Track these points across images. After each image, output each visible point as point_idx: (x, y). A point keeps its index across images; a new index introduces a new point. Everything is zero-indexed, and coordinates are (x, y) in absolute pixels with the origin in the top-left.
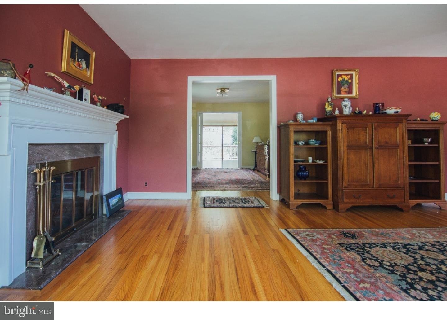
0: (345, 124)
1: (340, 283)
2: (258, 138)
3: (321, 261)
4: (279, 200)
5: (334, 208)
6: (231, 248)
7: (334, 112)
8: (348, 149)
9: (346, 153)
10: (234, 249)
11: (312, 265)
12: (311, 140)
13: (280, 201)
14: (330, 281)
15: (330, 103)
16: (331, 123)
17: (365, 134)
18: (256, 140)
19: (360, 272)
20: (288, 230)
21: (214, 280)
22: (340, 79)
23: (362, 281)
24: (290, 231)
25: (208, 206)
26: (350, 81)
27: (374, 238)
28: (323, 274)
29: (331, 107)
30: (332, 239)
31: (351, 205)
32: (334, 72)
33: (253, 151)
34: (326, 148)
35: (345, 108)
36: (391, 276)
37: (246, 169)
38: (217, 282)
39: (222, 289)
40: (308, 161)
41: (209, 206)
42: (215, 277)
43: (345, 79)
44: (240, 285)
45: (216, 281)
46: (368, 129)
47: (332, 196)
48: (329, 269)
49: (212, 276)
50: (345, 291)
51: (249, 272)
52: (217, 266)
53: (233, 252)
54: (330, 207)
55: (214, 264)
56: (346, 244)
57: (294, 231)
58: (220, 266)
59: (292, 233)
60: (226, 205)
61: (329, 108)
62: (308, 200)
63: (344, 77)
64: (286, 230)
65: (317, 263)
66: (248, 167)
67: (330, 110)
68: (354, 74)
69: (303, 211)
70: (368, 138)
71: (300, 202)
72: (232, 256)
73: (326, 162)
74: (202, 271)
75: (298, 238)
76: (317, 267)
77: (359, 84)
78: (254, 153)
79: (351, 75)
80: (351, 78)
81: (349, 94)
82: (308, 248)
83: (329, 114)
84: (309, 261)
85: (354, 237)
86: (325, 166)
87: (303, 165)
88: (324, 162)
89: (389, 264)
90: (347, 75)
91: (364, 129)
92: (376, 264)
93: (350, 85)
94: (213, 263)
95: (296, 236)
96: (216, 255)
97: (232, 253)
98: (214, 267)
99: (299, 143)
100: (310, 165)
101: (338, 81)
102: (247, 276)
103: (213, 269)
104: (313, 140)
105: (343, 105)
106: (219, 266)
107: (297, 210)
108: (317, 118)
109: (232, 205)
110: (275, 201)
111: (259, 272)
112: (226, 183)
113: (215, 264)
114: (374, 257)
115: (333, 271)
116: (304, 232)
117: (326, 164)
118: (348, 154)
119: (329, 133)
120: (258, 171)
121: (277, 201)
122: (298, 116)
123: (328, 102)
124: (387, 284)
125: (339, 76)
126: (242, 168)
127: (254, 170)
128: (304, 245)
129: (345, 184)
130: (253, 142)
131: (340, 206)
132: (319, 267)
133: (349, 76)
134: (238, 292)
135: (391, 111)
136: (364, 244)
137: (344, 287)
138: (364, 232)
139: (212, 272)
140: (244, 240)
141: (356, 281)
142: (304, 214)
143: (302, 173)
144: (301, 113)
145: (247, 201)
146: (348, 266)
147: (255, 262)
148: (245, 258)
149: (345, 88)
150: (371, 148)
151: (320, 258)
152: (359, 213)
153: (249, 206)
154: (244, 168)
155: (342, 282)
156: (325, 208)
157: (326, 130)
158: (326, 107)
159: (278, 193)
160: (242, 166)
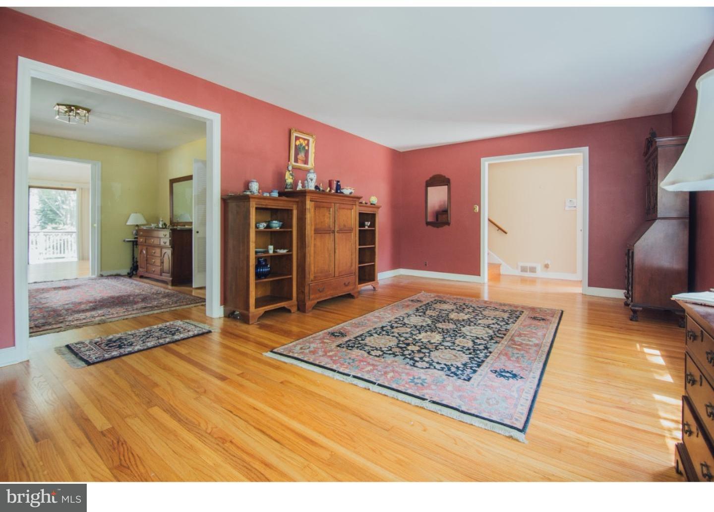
0: (313, 202)
1: (374, 383)
2: (139, 216)
3: (341, 370)
4: (223, 316)
5: (299, 309)
6: (221, 408)
7: (296, 185)
8: (315, 233)
9: (313, 238)
10: (229, 407)
11: (335, 379)
12: (274, 222)
13: (225, 316)
14: (364, 387)
15: (291, 172)
16: (297, 200)
17: (329, 215)
18: (134, 219)
19: (377, 366)
20: (275, 350)
21: (245, 464)
22: (298, 143)
23: (386, 373)
24: (279, 352)
25: (96, 361)
26: (307, 148)
27: (357, 330)
28: (353, 383)
29: (292, 179)
30: (328, 344)
31: (316, 301)
32: (292, 131)
33: (130, 241)
34: (291, 232)
35: (310, 181)
36: (396, 359)
37: (111, 276)
38: (254, 464)
39: (270, 468)
40: (267, 252)
41: (99, 360)
42: (244, 461)
43: (302, 144)
44: (287, 446)
45: (251, 464)
46: (331, 210)
47: (296, 295)
48: (354, 375)
49: (236, 462)
50: (383, 388)
51: (282, 425)
52: (228, 445)
53: (231, 412)
54: (294, 309)
55: (220, 444)
56: (344, 344)
57: (284, 349)
58: (233, 441)
59: (284, 353)
60: (136, 348)
61: (289, 180)
62: (271, 306)
63: (302, 141)
64: (272, 351)
65: (338, 374)
66: (114, 272)
67: (291, 183)
68: (311, 140)
69: (267, 322)
70: (331, 220)
71: (262, 310)
72: (237, 418)
73: (291, 250)
74: (213, 465)
75: (296, 355)
76: (342, 379)
77: (315, 153)
78: (131, 244)
79: (308, 141)
80: (308, 145)
81: (305, 164)
82: (317, 362)
83: (290, 187)
84: (328, 377)
85: (343, 335)
86: (289, 257)
87: (263, 257)
88: (287, 252)
89: (386, 349)
90: (305, 139)
91: (329, 208)
92: (380, 353)
93: (307, 153)
94: (218, 444)
95: (291, 354)
96: (209, 431)
97: (231, 415)
98: (226, 448)
99: (260, 226)
100: (271, 256)
101: (296, 145)
102: (283, 430)
103: (227, 451)
104: (276, 222)
105: (308, 178)
106: (231, 442)
107: (258, 323)
108: (277, 191)
109: (152, 343)
110: (217, 318)
111: (293, 418)
112: (94, 309)
113: (223, 443)
114: (373, 347)
115: (359, 375)
116: (295, 346)
117: (290, 253)
118: (315, 239)
119: (295, 212)
120: (141, 277)
121: (220, 318)
122: (252, 186)
123: (289, 171)
124: (401, 366)
125: (297, 138)
126: (102, 276)
127: (130, 275)
128: (309, 361)
129: (312, 277)
130: (128, 223)
131: (307, 304)
132: (344, 378)
133: (306, 142)
134: (293, 455)
135: (347, 191)
136: (356, 338)
137: (379, 385)
138: (345, 327)
139: (231, 457)
140: (230, 389)
141: (382, 375)
142: (271, 325)
143: (263, 269)
144: (256, 181)
145: (174, 330)
146: (364, 364)
147: (275, 408)
148: (257, 410)
149: (301, 156)
150: (334, 232)
151: (337, 368)
152: (325, 309)
153: (186, 337)
154: (106, 275)
155: (374, 381)
156: (289, 311)
157: (291, 208)
158: (286, 178)
159: (221, 305)
160: (101, 271)
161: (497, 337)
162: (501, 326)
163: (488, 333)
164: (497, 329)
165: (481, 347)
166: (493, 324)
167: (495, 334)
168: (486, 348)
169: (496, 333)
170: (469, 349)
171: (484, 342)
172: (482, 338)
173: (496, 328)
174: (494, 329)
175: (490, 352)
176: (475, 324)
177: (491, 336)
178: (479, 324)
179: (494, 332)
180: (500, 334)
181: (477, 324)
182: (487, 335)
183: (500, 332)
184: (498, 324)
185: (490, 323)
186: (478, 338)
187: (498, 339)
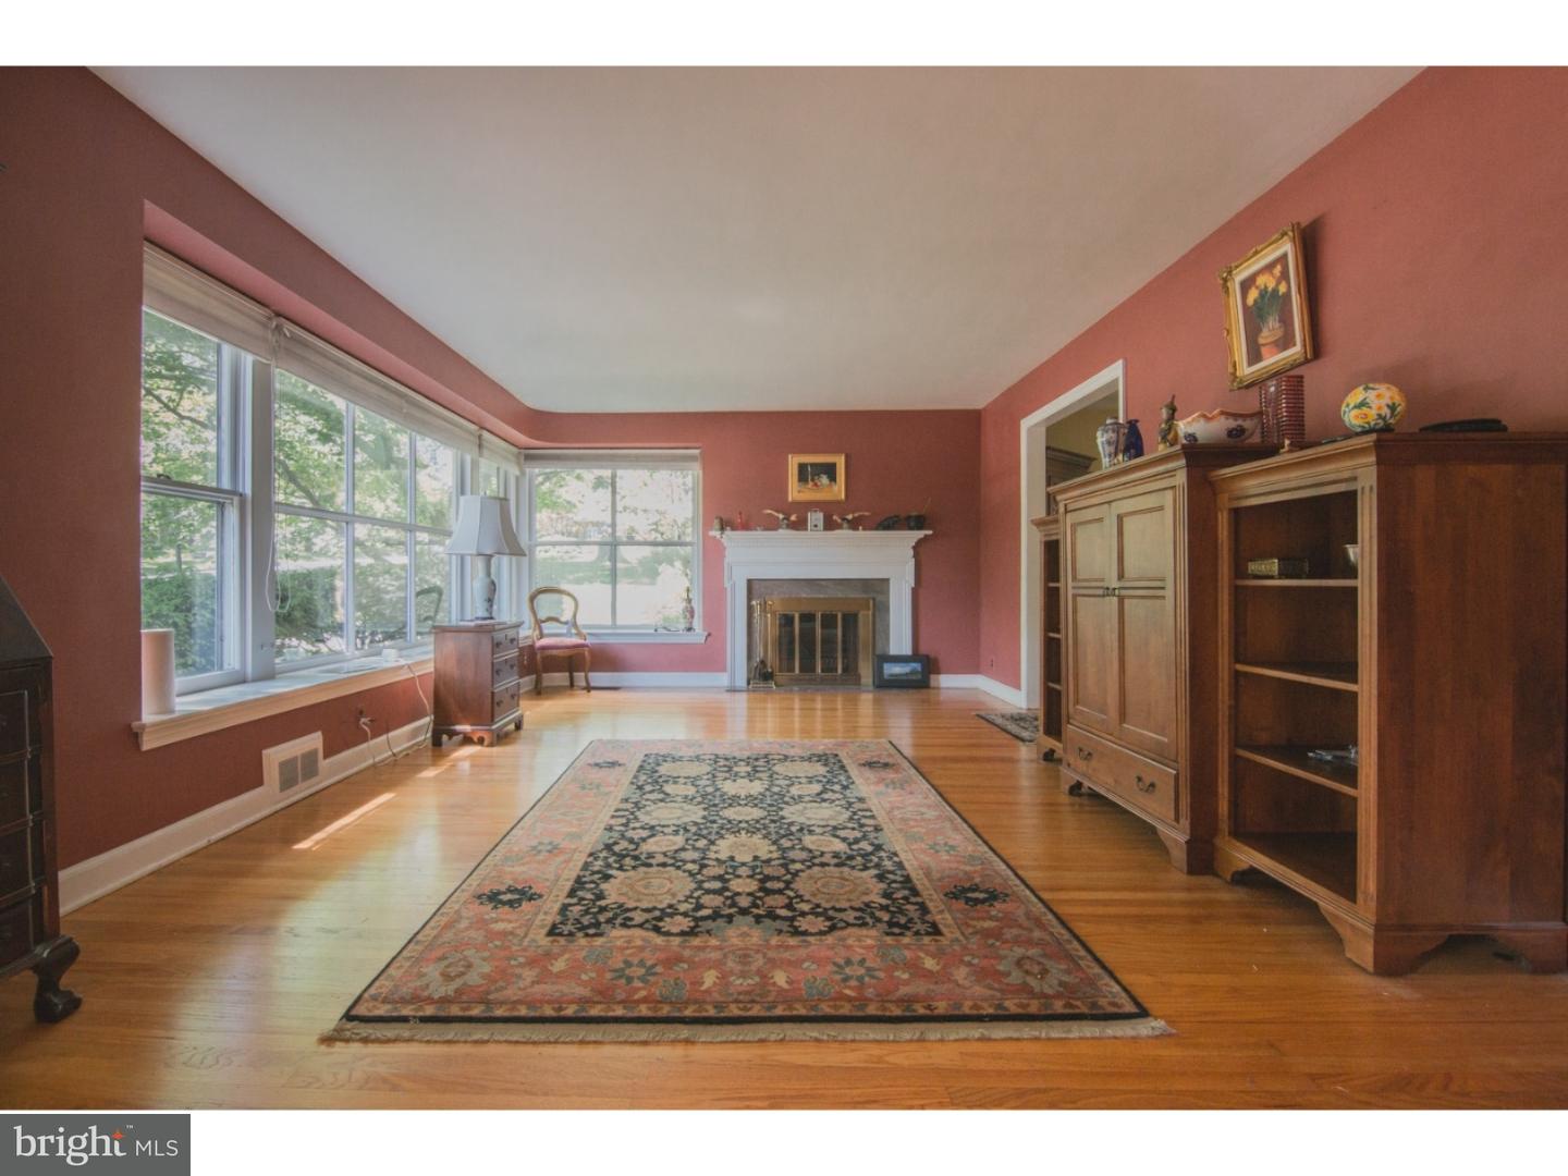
8: (1074, 596)
22: (1253, 296)
26: (1283, 288)
43: (1266, 290)
46: (1105, 523)
63: (1263, 280)
68: (1291, 250)
70: (1105, 556)
79: (1285, 259)
81: (1284, 348)
90: (1271, 266)
101: (1246, 310)
118: (1075, 611)
125: (1248, 285)
133: (1277, 270)
150: (1109, 593)
161: (627, 810)
162: (623, 837)
163: (648, 813)
164: (632, 825)
165: (648, 788)
166: (644, 840)
167: (632, 813)
168: (640, 788)
169: (631, 817)
170: (666, 782)
171: (648, 796)
172: (654, 802)
173: (634, 829)
174: (637, 825)
175: (632, 783)
176: (686, 830)
177: (639, 809)
178: (676, 832)
179: (636, 818)
180: (623, 816)
181: (682, 832)
182: (648, 808)
183: (624, 821)
184: (631, 841)
185: (651, 840)
186: (662, 801)
187: (624, 806)
